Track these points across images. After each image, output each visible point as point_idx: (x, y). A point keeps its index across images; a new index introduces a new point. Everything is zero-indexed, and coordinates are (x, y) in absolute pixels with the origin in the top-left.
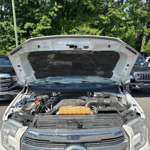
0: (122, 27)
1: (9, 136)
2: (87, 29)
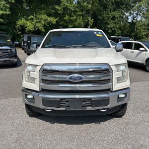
0: (73, 16)
1: (30, 72)
2: (44, 17)
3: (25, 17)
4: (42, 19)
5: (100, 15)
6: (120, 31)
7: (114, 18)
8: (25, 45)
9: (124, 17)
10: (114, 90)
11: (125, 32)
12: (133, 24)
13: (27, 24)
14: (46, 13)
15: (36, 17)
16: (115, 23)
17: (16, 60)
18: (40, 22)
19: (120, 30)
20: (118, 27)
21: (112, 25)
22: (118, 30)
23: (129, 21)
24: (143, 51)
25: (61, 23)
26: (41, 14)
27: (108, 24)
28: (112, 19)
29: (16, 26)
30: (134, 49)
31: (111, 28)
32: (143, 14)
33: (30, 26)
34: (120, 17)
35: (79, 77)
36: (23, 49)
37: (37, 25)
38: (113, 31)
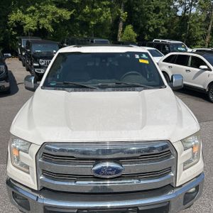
0: (96, 8)
1: (20, 152)
2: (52, 8)
3: (22, 7)
4: (48, 11)
5: (137, 6)
6: (165, 30)
7: (157, 10)
8: (24, 54)
9: (172, 7)
10: (177, 185)
11: (172, 31)
12: (184, 19)
13: (25, 19)
14: (55, 2)
15: (39, 8)
16: (160, 17)
17: (7, 85)
18: (45, 16)
19: (166, 28)
20: (163, 23)
21: (154, 21)
22: (164, 28)
23: (179, 14)
24: (205, 70)
25: (78, 18)
26: (47, 4)
27: (148, 19)
28: (154, 11)
29: (9, 23)
30: (192, 66)
31: (153, 26)
32: (200, 4)
33: (30, 22)
34: (166, 7)
35: (113, 169)
36: (20, 60)
37: (42, 21)
38: (155, 30)
